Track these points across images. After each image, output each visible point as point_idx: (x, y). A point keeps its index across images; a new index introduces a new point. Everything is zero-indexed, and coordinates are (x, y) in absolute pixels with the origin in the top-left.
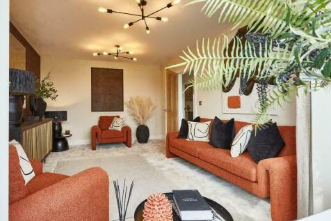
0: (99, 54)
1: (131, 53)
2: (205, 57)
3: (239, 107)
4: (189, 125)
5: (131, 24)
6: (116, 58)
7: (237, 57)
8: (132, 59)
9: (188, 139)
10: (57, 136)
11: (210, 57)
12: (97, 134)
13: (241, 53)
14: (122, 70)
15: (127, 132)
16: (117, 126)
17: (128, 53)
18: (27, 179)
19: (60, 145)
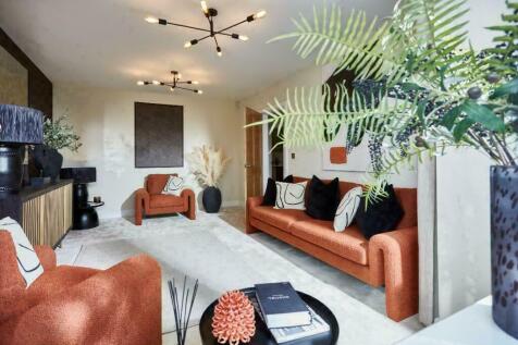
0: (146, 83)
1: (195, 82)
2: (299, 112)
3: (345, 162)
5: (194, 42)
6: (172, 89)
7: (342, 112)
8: (196, 91)
9: (276, 207)
10: (80, 206)
11: (306, 112)
13: (348, 108)
14: (182, 107)
15: (189, 198)
17: (190, 82)
18: (30, 278)
19: (85, 218)
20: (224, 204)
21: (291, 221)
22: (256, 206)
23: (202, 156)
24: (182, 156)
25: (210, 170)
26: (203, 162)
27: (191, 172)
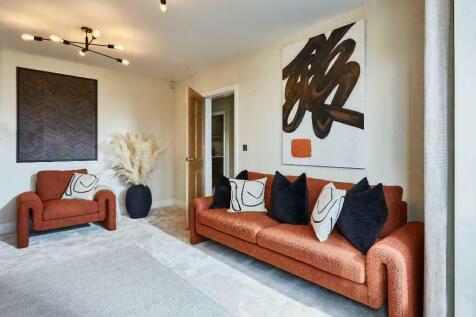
0: (38, 39)
1: (119, 47)
3: (309, 156)
4: (232, 184)
6: (82, 54)
8: (120, 61)
9: (231, 210)
12: (31, 212)
14: (95, 82)
15: (107, 202)
16: (82, 190)
17: (111, 46)
20: (155, 205)
21: (256, 229)
22: (205, 209)
23: (125, 146)
24: (96, 146)
25: (137, 163)
26: (127, 154)
27: (109, 167)
